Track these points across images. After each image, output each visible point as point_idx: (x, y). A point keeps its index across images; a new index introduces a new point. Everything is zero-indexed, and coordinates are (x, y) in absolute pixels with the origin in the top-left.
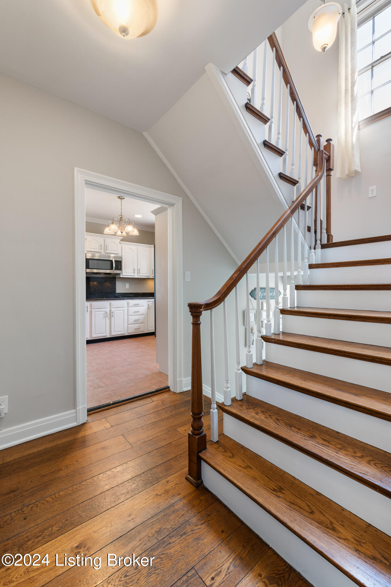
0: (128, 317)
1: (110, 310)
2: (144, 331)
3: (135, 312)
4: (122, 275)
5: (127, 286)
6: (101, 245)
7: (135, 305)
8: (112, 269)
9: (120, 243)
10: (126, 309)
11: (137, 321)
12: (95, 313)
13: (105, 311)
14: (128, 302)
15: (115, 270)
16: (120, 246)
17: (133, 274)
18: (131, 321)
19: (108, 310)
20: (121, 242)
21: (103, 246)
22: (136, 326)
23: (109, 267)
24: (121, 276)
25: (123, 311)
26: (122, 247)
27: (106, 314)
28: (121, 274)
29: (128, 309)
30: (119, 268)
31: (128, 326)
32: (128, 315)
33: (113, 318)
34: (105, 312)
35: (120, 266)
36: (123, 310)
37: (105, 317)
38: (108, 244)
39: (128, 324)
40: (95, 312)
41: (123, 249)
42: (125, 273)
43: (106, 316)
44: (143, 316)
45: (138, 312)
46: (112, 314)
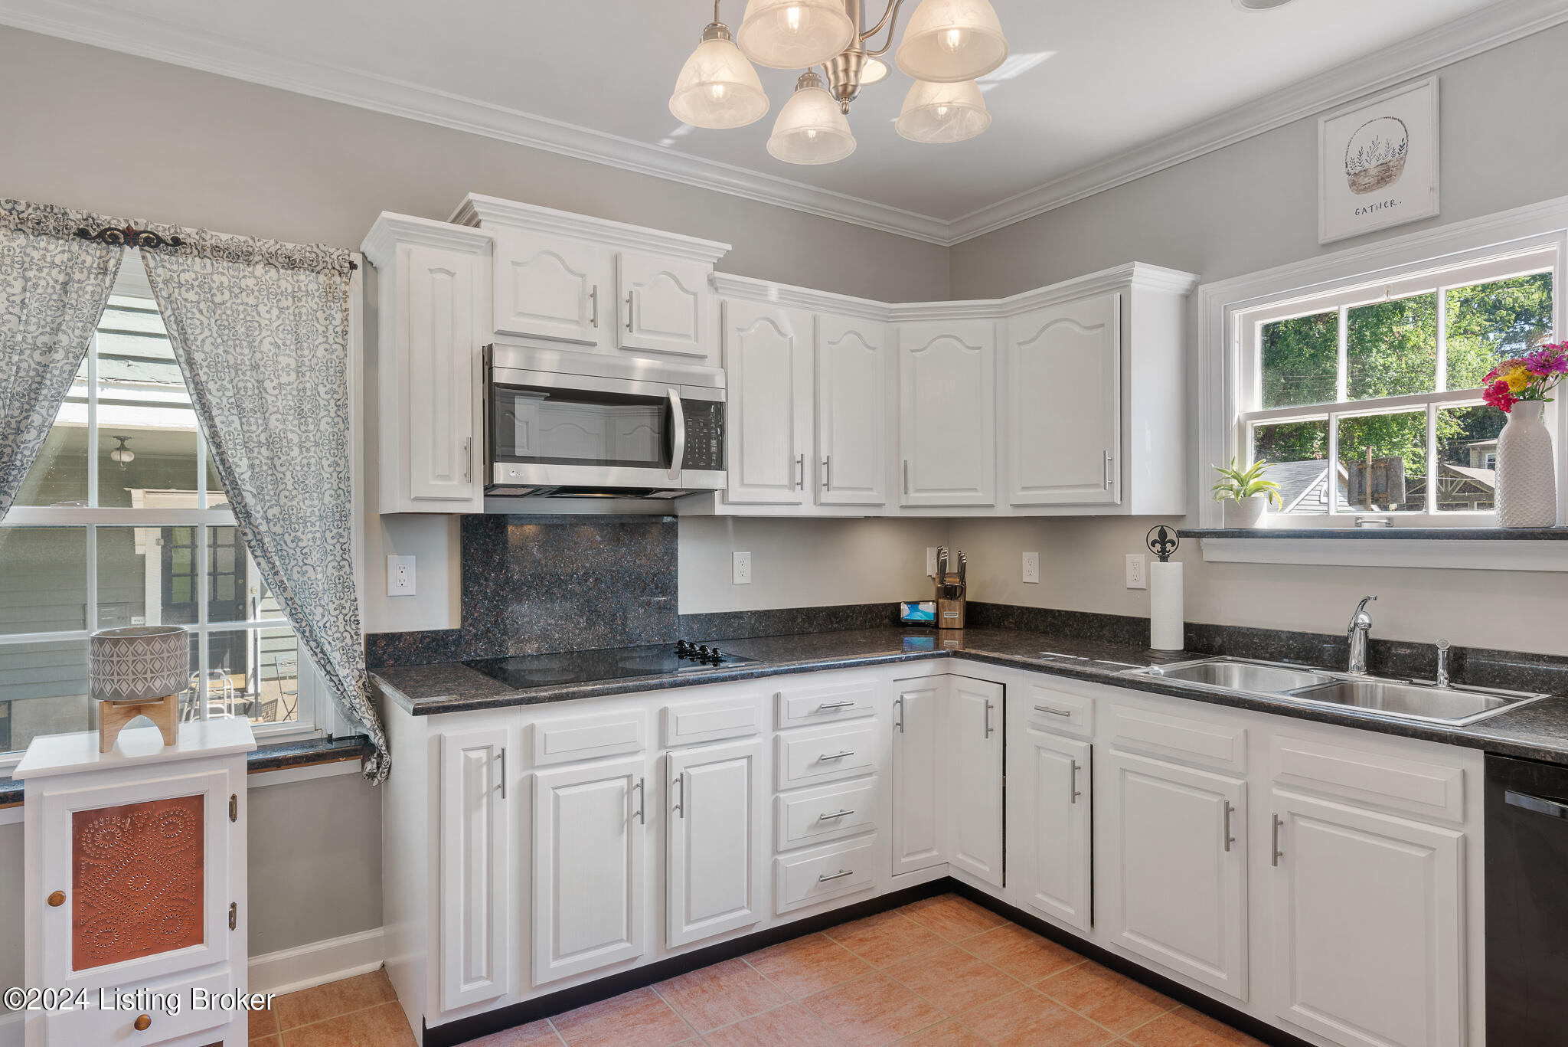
0: (776, 803)
1: (664, 764)
2: (871, 889)
3: (823, 761)
4: (724, 501)
5: (743, 562)
6: (593, 296)
7: (822, 710)
8: (665, 458)
9: (711, 281)
10: (760, 745)
11: (835, 822)
12: (557, 798)
13: (629, 777)
14: (777, 698)
15: (685, 466)
16: (710, 303)
17: (786, 496)
18: (796, 825)
19: (644, 765)
20: (718, 274)
21: (605, 302)
22: (823, 858)
23: (648, 449)
24: (720, 510)
25: (745, 761)
26: (722, 307)
27: (637, 792)
28: (717, 494)
29: (776, 742)
30: (709, 454)
31: (775, 864)
32: (776, 788)
33: (677, 824)
34: (624, 782)
35: (714, 442)
36: (749, 758)
37: (629, 821)
38: (636, 284)
39: (776, 851)
40: (553, 788)
41: (731, 327)
42: (743, 484)
43: (637, 808)
44: (867, 785)
45: (837, 758)
46: (675, 789)
